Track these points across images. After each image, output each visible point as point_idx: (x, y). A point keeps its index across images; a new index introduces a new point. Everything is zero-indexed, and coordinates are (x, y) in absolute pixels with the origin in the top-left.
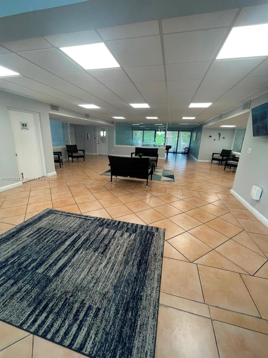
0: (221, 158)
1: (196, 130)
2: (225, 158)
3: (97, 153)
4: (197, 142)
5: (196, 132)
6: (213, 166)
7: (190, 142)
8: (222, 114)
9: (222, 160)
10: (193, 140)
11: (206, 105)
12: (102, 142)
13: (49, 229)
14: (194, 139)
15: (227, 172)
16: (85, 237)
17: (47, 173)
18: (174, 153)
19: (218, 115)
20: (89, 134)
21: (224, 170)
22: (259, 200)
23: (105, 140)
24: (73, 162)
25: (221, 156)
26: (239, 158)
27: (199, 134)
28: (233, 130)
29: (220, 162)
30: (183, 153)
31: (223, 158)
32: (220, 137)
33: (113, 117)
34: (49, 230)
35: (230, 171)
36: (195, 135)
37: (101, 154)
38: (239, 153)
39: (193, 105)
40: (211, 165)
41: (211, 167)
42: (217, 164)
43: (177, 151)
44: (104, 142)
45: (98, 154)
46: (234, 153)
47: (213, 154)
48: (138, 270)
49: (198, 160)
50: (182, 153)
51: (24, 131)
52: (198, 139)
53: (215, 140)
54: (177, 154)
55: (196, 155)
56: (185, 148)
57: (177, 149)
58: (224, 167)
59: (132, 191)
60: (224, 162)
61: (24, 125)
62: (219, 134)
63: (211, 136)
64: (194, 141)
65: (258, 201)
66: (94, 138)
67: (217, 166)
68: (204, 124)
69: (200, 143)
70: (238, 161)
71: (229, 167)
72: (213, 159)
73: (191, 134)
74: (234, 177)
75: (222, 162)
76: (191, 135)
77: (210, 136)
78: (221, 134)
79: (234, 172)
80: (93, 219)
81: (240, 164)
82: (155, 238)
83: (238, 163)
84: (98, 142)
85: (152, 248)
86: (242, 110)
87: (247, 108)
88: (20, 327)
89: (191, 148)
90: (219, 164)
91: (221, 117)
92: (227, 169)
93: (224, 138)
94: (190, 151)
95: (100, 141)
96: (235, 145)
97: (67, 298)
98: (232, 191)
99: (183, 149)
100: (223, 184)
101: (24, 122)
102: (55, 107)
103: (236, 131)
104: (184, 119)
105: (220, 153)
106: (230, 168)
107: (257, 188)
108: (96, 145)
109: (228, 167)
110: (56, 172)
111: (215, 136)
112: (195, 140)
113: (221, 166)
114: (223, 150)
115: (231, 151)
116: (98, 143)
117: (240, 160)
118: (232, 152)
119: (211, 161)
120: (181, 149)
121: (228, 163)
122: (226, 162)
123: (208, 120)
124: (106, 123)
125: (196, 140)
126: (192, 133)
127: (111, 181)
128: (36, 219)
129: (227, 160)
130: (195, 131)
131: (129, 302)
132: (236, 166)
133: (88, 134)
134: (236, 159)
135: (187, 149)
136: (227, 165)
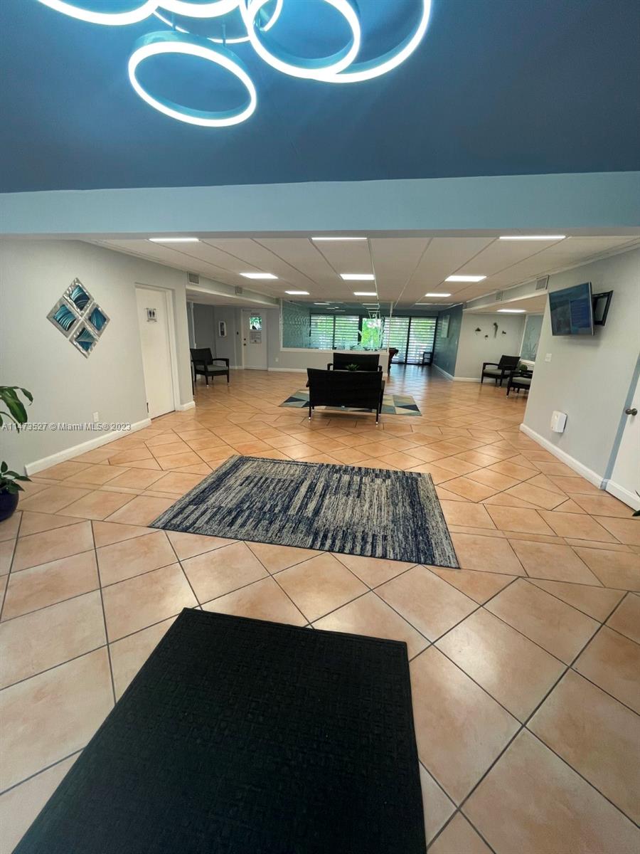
0: (500, 372)
1: (448, 316)
2: (507, 372)
3: (241, 365)
4: (450, 342)
5: (448, 320)
6: (484, 388)
7: (435, 341)
8: (502, 292)
9: (503, 376)
10: (442, 336)
11: (477, 279)
12: (253, 341)
13: (262, 478)
14: (444, 334)
15: (513, 398)
16: (322, 484)
17: (182, 403)
18: (400, 363)
19: (495, 292)
20: (225, 324)
21: (508, 394)
22: (562, 431)
23: (259, 338)
24: (207, 384)
25: (499, 368)
26: (532, 372)
27: (454, 324)
28: (522, 316)
29: (499, 381)
30: (421, 364)
31: (503, 372)
32: (496, 331)
33: (287, 292)
34: (264, 479)
35: (517, 397)
36: (447, 327)
37: (249, 367)
38: (533, 363)
39: (452, 279)
40: (481, 387)
41: (480, 390)
42: (491, 384)
43: (406, 359)
44: (258, 340)
45: (243, 367)
46: (524, 361)
47: (485, 364)
48: (413, 509)
49: (455, 378)
50: (418, 364)
51: (152, 324)
52: (453, 335)
53: (487, 336)
54: (408, 366)
55: (450, 368)
56: (425, 353)
57: (406, 356)
58: (506, 389)
59: (354, 430)
60: (506, 381)
61: (151, 314)
62: (495, 324)
63: (480, 328)
64: (442, 338)
65: (561, 434)
66: (235, 333)
67: (492, 388)
68: (465, 305)
69: (458, 342)
70: (530, 377)
71: (516, 389)
72: (485, 375)
73: (437, 323)
74: (525, 406)
75: (501, 381)
76: (436, 326)
77: (478, 330)
78: (498, 324)
79: (525, 398)
80: (318, 466)
81: (534, 382)
82: (419, 483)
83: (530, 382)
84: (243, 342)
85: (422, 493)
86: (537, 289)
87: (543, 287)
88: (311, 548)
89: (438, 353)
90: (496, 385)
91: (500, 295)
92: (511, 393)
93: (504, 333)
94: (434, 359)
95: (248, 338)
96: (525, 346)
97: (344, 531)
98: (523, 427)
99: (420, 355)
100: (507, 418)
101: (151, 308)
102: (194, 277)
103: (526, 321)
104: (428, 297)
105: (498, 363)
106: (518, 392)
107: (559, 414)
108: (240, 347)
109: (514, 390)
110: (193, 403)
111: (487, 329)
112: (446, 336)
113: (499, 389)
114: (504, 357)
115: (519, 358)
116: (245, 345)
117: (534, 374)
118: (520, 360)
119: (480, 379)
120: (415, 356)
121: (514, 381)
122: (511, 380)
123: (475, 299)
124: (265, 301)
125: (448, 336)
126: (440, 322)
127: (310, 416)
128: (231, 468)
129: (512, 375)
130: (446, 318)
131: (415, 531)
132: (527, 387)
133: (222, 324)
134: (528, 374)
135: (428, 356)
136: (513, 385)
